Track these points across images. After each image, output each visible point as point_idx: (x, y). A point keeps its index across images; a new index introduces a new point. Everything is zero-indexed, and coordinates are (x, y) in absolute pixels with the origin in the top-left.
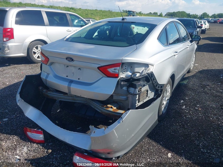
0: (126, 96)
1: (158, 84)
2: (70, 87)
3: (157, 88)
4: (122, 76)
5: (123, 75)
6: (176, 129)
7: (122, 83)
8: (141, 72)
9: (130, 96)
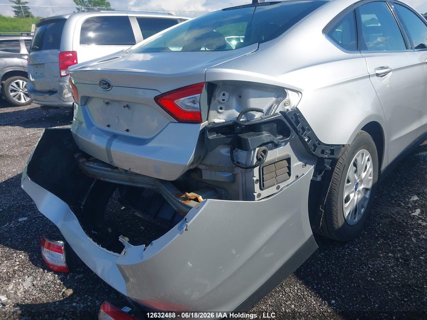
0: (230, 172)
1: (320, 143)
2: (110, 149)
3: (318, 152)
4: (217, 121)
5: (220, 119)
6: (383, 267)
7: (214, 136)
8: (265, 109)
9: (238, 170)
